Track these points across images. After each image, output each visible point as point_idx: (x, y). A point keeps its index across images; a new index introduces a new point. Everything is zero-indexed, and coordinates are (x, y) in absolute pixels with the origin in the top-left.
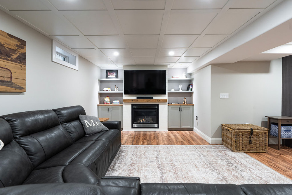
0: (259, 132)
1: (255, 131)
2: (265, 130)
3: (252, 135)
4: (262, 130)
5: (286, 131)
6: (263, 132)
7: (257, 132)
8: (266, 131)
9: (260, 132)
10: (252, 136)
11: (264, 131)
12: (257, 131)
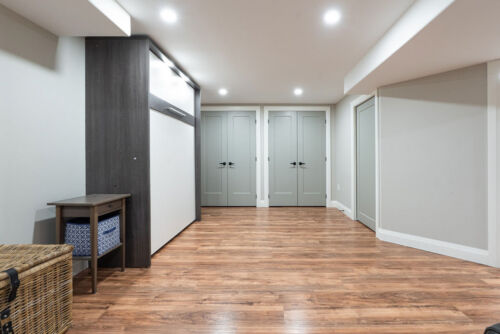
0: (44, 272)
1: (27, 272)
2: (63, 254)
3: (11, 296)
4: (53, 258)
5: (107, 232)
6: (55, 264)
7: (34, 276)
8: (67, 256)
9: (46, 269)
10: (13, 304)
11: (60, 259)
12: (33, 270)
